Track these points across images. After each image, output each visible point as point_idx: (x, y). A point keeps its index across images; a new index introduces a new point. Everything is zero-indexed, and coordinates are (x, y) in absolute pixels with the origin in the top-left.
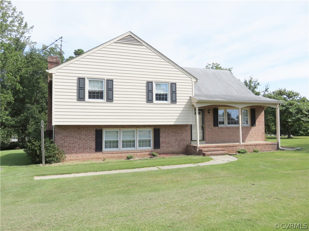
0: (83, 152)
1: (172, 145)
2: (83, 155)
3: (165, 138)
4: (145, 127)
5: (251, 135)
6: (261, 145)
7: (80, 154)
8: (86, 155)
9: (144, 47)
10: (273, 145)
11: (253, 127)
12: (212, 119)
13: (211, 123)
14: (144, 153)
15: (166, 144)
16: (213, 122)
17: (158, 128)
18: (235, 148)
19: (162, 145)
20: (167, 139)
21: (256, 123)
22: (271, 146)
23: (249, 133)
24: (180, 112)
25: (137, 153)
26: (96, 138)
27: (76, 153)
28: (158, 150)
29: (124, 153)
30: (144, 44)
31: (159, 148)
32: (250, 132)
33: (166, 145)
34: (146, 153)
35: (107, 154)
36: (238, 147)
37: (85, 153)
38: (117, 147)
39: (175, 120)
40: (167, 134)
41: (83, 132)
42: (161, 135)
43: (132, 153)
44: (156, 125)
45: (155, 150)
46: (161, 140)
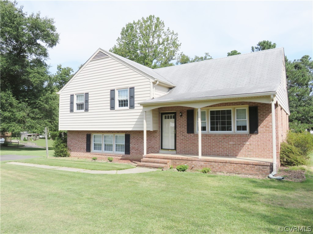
0: (80, 151)
1: (141, 152)
2: (80, 153)
3: (135, 145)
4: (119, 133)
5: (248, 148)
6: (236, 164)
7: (79, 153)
8: (82, 153)
9: (110, 59)
10: (261, 167)
11: (253, 136)
12: (186, 124)
13: (185, 129)
14: (117, 157)
15: (135, 150)
16: (187, 127)
17: (129, 134)
18: (190, 162)
19: (132, 151)
20: (136, 145)
21: (260, 129)
22: (256, 167)
23: (244, 145)
24: (137, 117)
25: (112, 156)
26: (87, 141)
27: (77, 151)
28: (129, 155)
29: (103, 155)
30: (109, 56)
31: (129, 154)
32: (248, 143)
33: (136, 152)
34: (119, 157)
35: (93, 155)
36: (194, 162)
37: (81, 152)
38: (101, 150)
39: (133, 126)
40: (136, 140)
41: (80, 136)
42: (131, 141)
43: (109, 155)
44: (127, 131)
45: (126, 155)
46: (131, 145)
